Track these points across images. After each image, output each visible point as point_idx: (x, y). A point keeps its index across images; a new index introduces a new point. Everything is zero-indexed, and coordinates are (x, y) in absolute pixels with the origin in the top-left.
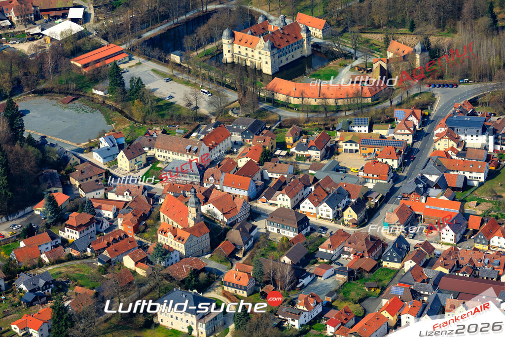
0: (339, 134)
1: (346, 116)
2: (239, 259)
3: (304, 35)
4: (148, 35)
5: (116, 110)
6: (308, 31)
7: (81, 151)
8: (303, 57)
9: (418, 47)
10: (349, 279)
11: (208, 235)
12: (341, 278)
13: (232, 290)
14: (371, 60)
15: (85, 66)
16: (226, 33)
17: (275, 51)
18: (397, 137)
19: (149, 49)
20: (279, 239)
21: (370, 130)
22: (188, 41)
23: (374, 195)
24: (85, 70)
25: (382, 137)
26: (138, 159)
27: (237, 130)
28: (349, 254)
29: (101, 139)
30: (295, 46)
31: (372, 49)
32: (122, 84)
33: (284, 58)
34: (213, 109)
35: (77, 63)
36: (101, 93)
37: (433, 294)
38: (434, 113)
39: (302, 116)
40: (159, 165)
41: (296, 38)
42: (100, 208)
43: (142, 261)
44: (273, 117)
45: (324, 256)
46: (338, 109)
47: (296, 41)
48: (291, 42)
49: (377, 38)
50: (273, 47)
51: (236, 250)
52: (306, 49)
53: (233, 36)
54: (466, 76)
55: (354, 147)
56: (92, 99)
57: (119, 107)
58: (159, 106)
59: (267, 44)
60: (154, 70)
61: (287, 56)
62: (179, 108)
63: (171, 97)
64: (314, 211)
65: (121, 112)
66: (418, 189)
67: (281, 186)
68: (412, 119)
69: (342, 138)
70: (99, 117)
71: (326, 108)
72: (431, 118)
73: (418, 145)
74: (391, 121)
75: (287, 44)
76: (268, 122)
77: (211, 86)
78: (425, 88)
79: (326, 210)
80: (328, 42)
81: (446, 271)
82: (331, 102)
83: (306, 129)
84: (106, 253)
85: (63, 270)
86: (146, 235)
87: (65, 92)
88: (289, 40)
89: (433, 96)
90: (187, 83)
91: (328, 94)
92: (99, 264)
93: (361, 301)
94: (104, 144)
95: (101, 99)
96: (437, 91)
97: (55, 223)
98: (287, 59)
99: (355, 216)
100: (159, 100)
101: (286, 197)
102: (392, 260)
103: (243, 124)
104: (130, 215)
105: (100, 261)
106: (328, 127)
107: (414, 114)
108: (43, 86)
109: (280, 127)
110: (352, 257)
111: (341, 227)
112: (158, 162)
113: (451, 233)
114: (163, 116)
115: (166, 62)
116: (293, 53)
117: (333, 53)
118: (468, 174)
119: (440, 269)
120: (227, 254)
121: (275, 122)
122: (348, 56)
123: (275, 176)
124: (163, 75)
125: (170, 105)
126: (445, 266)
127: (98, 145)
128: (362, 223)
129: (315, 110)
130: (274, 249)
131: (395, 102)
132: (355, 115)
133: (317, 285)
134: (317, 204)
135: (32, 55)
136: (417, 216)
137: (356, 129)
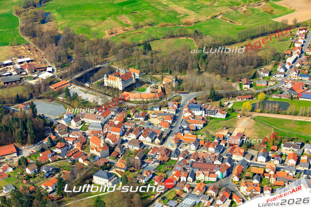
0: (149, 111)
1: (151, 105)
2: (120, 158)
3: (133, 76)
4: (76, 76)
5: (68, 104)
6: (134, 74)
7: (57, 119)
9: (174, 79)
10: (160, 164)
11: (108, 150)
12: (157, 164)
13: (119, 170)
14: (157, 85)
15: (55, 88)
16: (105, 76)
17: (123, 82)
18: (170, 112)
19: (77, 82)
20: (133, 150)
21: (160, 109)
22: (91, 79)
23: (165, 133)
24: (55, 90)
25: (165, 112)
26: (79, 122)
27: (113, 111)
28: (159, 155)
29: (64, 115)
30: (130, 80)
31: (157, 80)
32: (70, 94)
34: (103, 103)
35: (52, 87)
36: (62, 98)
37: (191, 169)
38: (182, 103)
39: (135, 105)
40: (86, 124)
42: (67, 140)
43: (86, 160)
44: (124, 106)
45: (150, 156)
46: (148, 102)
47: (130, 78)
49: (158, 76)
50: (123, 80)
51: (118, 155)
52: (134, 81)
53: (108, 77)
54: (192, 90)
55: (155, 116)
56: (59, 100)
57: (69, 103)
58: (83, 103)
59: (121, 79)
60: (80, 89)
61: (127, 83)
62: (91, 103)
63: (87, 99)
64: (144, 139)
65: (70, 105)
66: (180, 131)
67: (131, 131)
68: (175, 105)
69: (151, 113)
70: (62, 106)
71: (144, 102)
72: (181, 105)
73: (177, 115)
74: (167, 106)
75: (127, 79)
76: (123, 108)
77: (101, 95)
78: (178, 94)
79: (148, 139)
80: (141, 78)
81: (195, 161)
82: (145, 100)
83: (137, 110)
84: (72, 157)
85: (58, 164)
86: (85, 150)
87: (48, 98)
89: (181, 97)
90: (92, 94)
91: (144, 97)
92: (70, 161)
93: (165, 172)
94: (65, 117)
95: (62, 100)
96: (182, 95)
97: (51, 147)
98: (127, 85)
99: (159, 141)
100: (83, 100)
101: (134, 135)
102: (174, 157)
103: (115, 109)
104: (79, 143)
105: (70, 160)
106: (145, 109)
107: (175, 103)
108: (41, 96)
109: (127, 109)
110: (160, 156)
111: (154, 145)
112: (86, 123)
113: (194, 146)
114: (85, 106)
115: (84, 86)
116: (129, 82)
117: (143, 82)
118: (197, 125)
119: (192, 160)
120: (115, 156)
121: (126, 107)
122: (149, 83)
123: (128, 127)
124: (83, 91)
125: (87, 102)
126: (194, 159)
127: (63, 117)
128: (161, 144)
129: (139, 103)
130: (132, 154)
131: (167, 100)
132: (154, 104)
133: (149, 166)
134: (145, 137)
135: (35, 85)
136: (181, 140)
137: (155, 109)
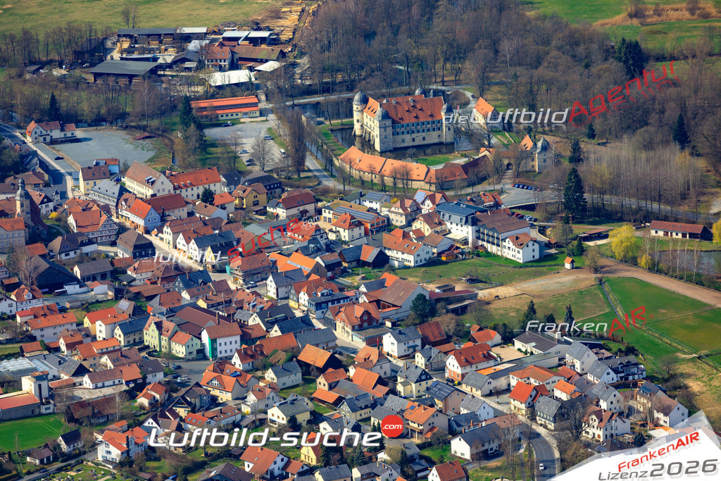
3: (443, 115)
8: (441, 143)
11: (22, 233)
16: (357, 96)
17: (389, 122)
18: (391, 216)
30: (428, 126)
33: (408, 137)
41: (431, 116)
47: (430, 119)
48: (421, 120)
52: (445, 134)
53: (365, 101)
60: (270, 129)
61: (414, 135)
62: (235, 159)
75: (414, 121)
79: (193, 249)
81: (204, 305)
88: (420, 117)
98: (414, 140)
101: (169, 230)
116: (424, 134)
119: (200, 302)
124: (271, 134)
126: (206, 299)
134: (190, 241)
